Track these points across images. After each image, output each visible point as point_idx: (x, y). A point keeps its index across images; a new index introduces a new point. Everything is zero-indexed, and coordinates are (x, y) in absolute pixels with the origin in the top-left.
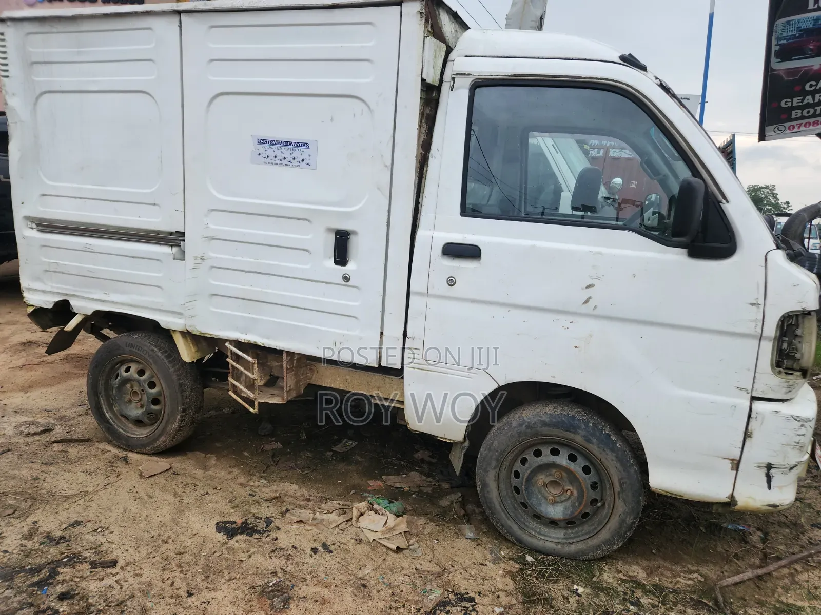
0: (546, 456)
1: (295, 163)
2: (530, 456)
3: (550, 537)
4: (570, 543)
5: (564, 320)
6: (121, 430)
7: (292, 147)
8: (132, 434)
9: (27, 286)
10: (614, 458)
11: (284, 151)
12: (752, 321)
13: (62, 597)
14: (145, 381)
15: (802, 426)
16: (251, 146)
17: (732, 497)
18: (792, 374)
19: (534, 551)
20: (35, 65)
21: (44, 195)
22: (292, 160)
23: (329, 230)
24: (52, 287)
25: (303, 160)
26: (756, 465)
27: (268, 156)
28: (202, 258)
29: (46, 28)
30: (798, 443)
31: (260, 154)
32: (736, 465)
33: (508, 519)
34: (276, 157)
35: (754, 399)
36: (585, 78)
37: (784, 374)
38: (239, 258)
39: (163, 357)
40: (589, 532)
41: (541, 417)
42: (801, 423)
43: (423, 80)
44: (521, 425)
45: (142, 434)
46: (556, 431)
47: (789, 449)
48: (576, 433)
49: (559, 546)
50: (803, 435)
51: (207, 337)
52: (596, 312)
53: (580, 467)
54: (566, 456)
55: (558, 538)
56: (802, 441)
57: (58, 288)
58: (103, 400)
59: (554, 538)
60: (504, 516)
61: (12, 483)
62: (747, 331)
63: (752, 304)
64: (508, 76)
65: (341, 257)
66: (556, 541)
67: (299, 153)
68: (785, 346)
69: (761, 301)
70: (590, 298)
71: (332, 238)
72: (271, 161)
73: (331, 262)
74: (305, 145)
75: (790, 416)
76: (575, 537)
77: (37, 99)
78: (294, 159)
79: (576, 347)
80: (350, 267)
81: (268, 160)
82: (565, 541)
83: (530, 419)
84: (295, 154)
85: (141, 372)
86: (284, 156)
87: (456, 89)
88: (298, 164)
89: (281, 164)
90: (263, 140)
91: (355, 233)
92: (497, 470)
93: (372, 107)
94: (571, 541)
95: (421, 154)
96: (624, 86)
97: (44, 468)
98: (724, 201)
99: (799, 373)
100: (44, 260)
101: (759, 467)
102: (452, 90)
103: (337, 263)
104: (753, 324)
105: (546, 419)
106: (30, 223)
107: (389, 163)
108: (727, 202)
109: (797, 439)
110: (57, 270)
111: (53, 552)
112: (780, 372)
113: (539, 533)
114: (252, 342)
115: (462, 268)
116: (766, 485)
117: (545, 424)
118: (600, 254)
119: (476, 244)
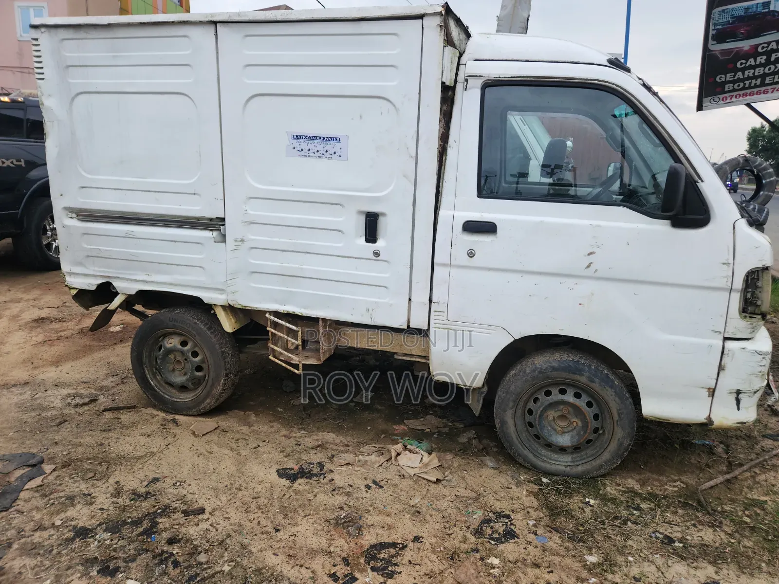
0: (555, 395)
1: (327, 155)
2: (541, 396)
3: (560, 461)
4: (578, 465)
5: (570, 282)
6: (166, 396)
7: (324, 141)
8: (177, 399)
9: (68, 270)
10: (613, 394)
11: (318, 145)
12: (725, 277)
13: (171, 542)
14: (188, 351)
15: (763, 358)
16: (287, 140)
17: (709, 418)
18: (755, 318)
19: (547, 474)
20: (71, 69)
21: (83, 187)
22: (324, 153)
23: (360, 212)
24: (94, 270)
25: (335, 153)
26: (728, 392)
27: (302, 150)
28: (242, 240)
29: (82, 34)
30: (760, 372)
31: (294, 148)
32: (712, 392)
33: (524, 449)
34: (309, 150)
35: (726, 339)
36: (581, 79)
37: (748, 318)
38: (278, 239)
39: (205, 329)
40: (592, 455)
41: (551, 363)
42: (762, 356)
43: (443, 83)
44: (534, 371)
45: (187, 398)
46: (564, 375)
47: (753, 377)
48: (581, 375)
49: (568, 468)
50: (764, 366)
51: (248, 309)
52: (597, 275)
53: (584, 402)
54: (572, 394)
55: (567, 462)
56: (763, 370)
57: (100, 271)
58: (148, 371)
59: (564, 462)
60: (521, 447)
61: (81, 450)
62: (721, 286)
63: (724, 263)
64: (514, 77)
65: (371, 235)
66: (566, 464)
67: (330, 147)
68: (749, 295)
69: (731, 261)
70: (591, 263)
71: (362, 220)
72: (305, 154)
73: (362, 240)
74: (337, 140)
75: (754, 351)
76: (581, 460)
77: (73, 99)
78: (327, 151)
79: (580, 304)
80: (380, 244)
81: (302, 153)
82: (573, 464)
83: (541, 365)
84: (327, 148)
85: (184, 344)
86: (317, 149)
87: (470, 89)
88: (330, 156)
89: (315, 156)
90: (297, 136)
91: (383, 214)
92: (514, 409)
93: (397, 106)
94: (577, 463)
95: (441, 145)
96: (614, 86)
97: (104, 434)
98: (699, 181)
99: (759, 317)
100: (86, 246)
101: (730, 393)
102: (466, 90)
103: (367, 241)
104: (725, 280)
105: (555, 364)
106: (70, 213)
107: (414, 154)
108: (702, 181)
109: (760, 369)
110: (99, 255)
111: (146, 506)
112: (745, 317)
113: (550, 459)
114: (291, 312)
115: (481, 241)
116: (736, 407)
117: (554, 369)
118: (599, 226)
119: (492, 221)
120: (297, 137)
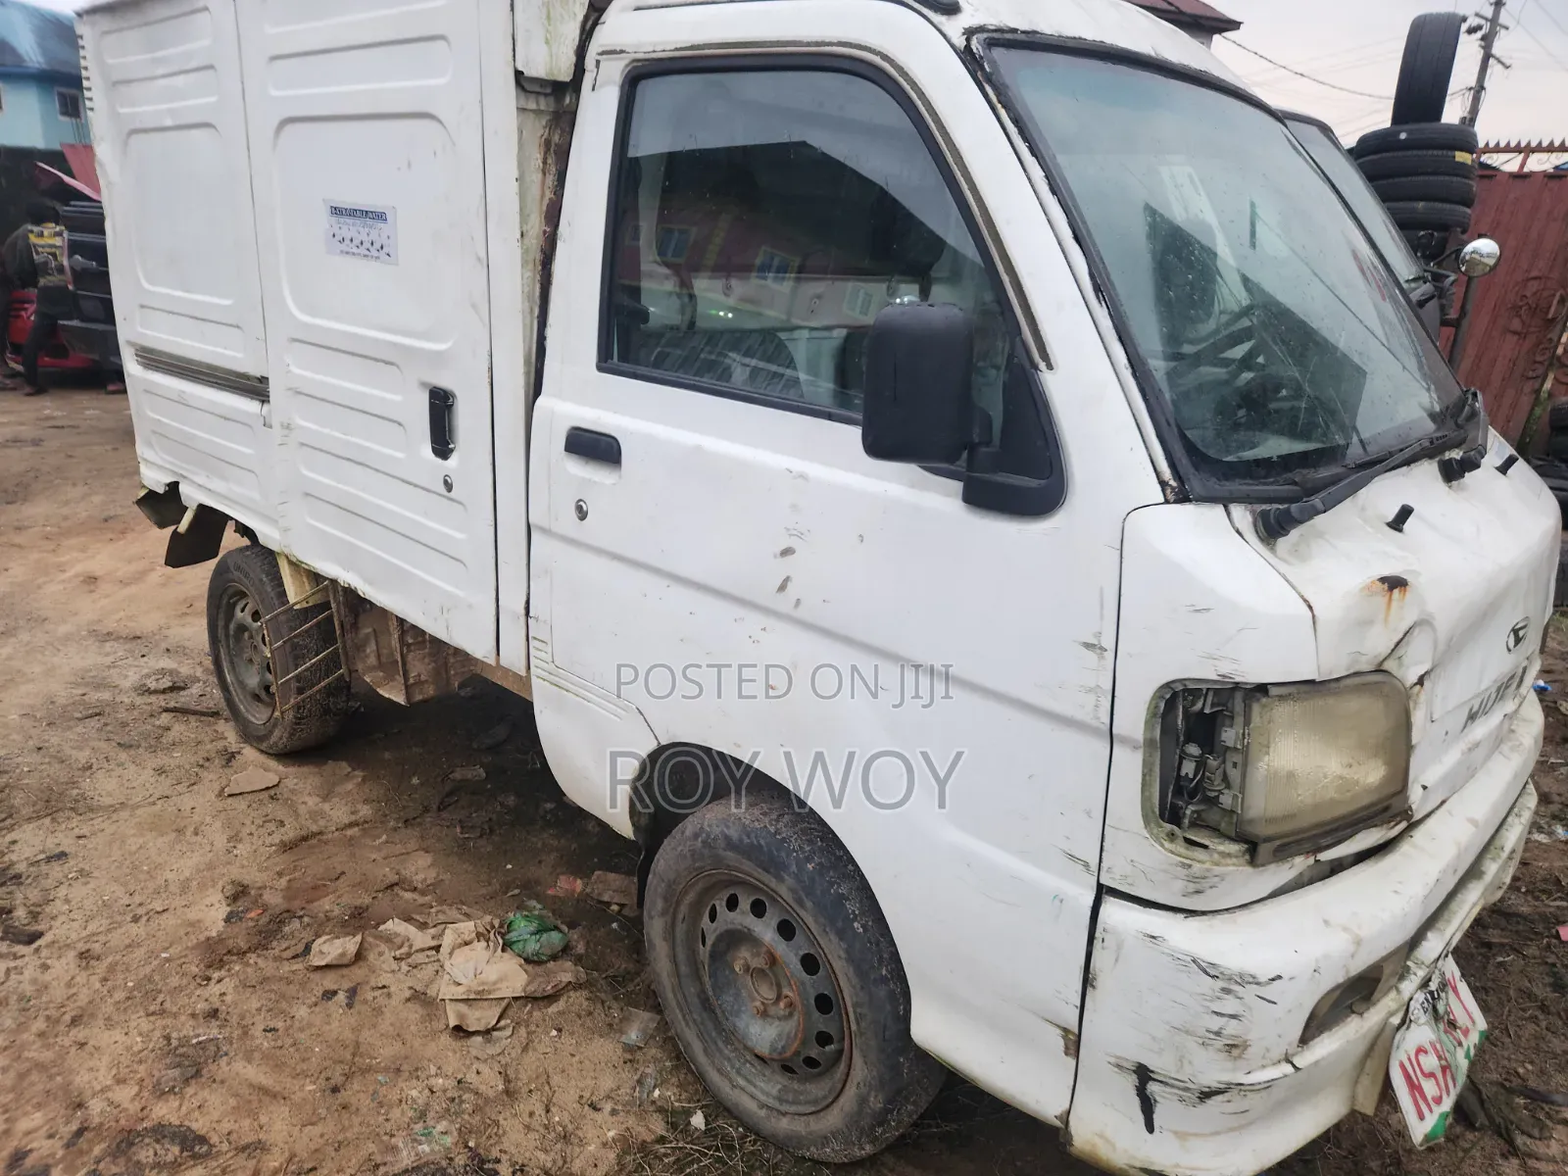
0: (743, 913)
1: (373, 251)
3: (755, 1086)
4: (783, 1113)
5: (752, 622)
6: (242, 708)
7: (367, 221)
8: (252, 716)
9: (142, 454)
10: (843, 955)
11: (361, 230)
12: (1090, 690)
14: (257, 631)
15: (1227, 991)
16: (323, 220)
17: (1066, 1118)
18: (1206, 847)
22: (370, 247)
23: (424, 384)
25: (382, 247)
26: (1113, 1060)
27: (343, 240)
28: (289, 427)
30: (1218, 1034)
31: (334, 235)
32: (1073, 1044)
33: (687, 1024)
34: (352, 240)
35: (1102, 891)
37: (1181, 841)
38: (328, 431)
39: (272, 594)
40: (815, 1102)
41: (728, 827)
42: (1220, 984)
43: (518, 69)
45: (260, 718)
46: (747, 866)
47: (1191, 1044)
48: (780, 879)
49: (763, 1113)
50: (1233, 1017)
52: (800, 613)
53: (796, 955)
54: (774, 923)
55: (768, 1094)
56: (1228, 1031)
59: (763, 1091)
62: (1080, 715)
63: (1088, 646)
65: (442, 441)
66: (763, 1098)
67: (376, 233)
68: (1188, 768)
69: (1108, 642)
70: (787, 579)
71: (425, 402)
72: (348, 250)
73: (428, 450)
74: (380, 217)
75: (1189, 959)
76: (794, 1103)
78: (372, 244)
80: (454, 464)
81: (344, 247)
82: (776, 1105)
84: (372, 235)
85: (255, 616)
86: (360, 238)
87: (601, 86)
88: (376, 254)
89: (359, 254)
90: (335, 209)
91: (453, 395)
92: (668, 918)
93: (454, 136)
94: (784, 1108)
95: (545, 232)
98: (1042, 365)
99: (1234, 848)
100: (151, 414)
101: (1118, 1066)
102: (593, 89)
103: (436, 452)
104: (1091, 699)
106: (134, 353)
107: (483, 255)
108: (1050, 367)
109: (1216, 1023)
110: (162, 432)
112: (1172, 836)
115: (595, 483)
116: (1140, 1118)
117: (730, 844)
118: (803, 476)
119: (613, 434)
120: (337, 211)
